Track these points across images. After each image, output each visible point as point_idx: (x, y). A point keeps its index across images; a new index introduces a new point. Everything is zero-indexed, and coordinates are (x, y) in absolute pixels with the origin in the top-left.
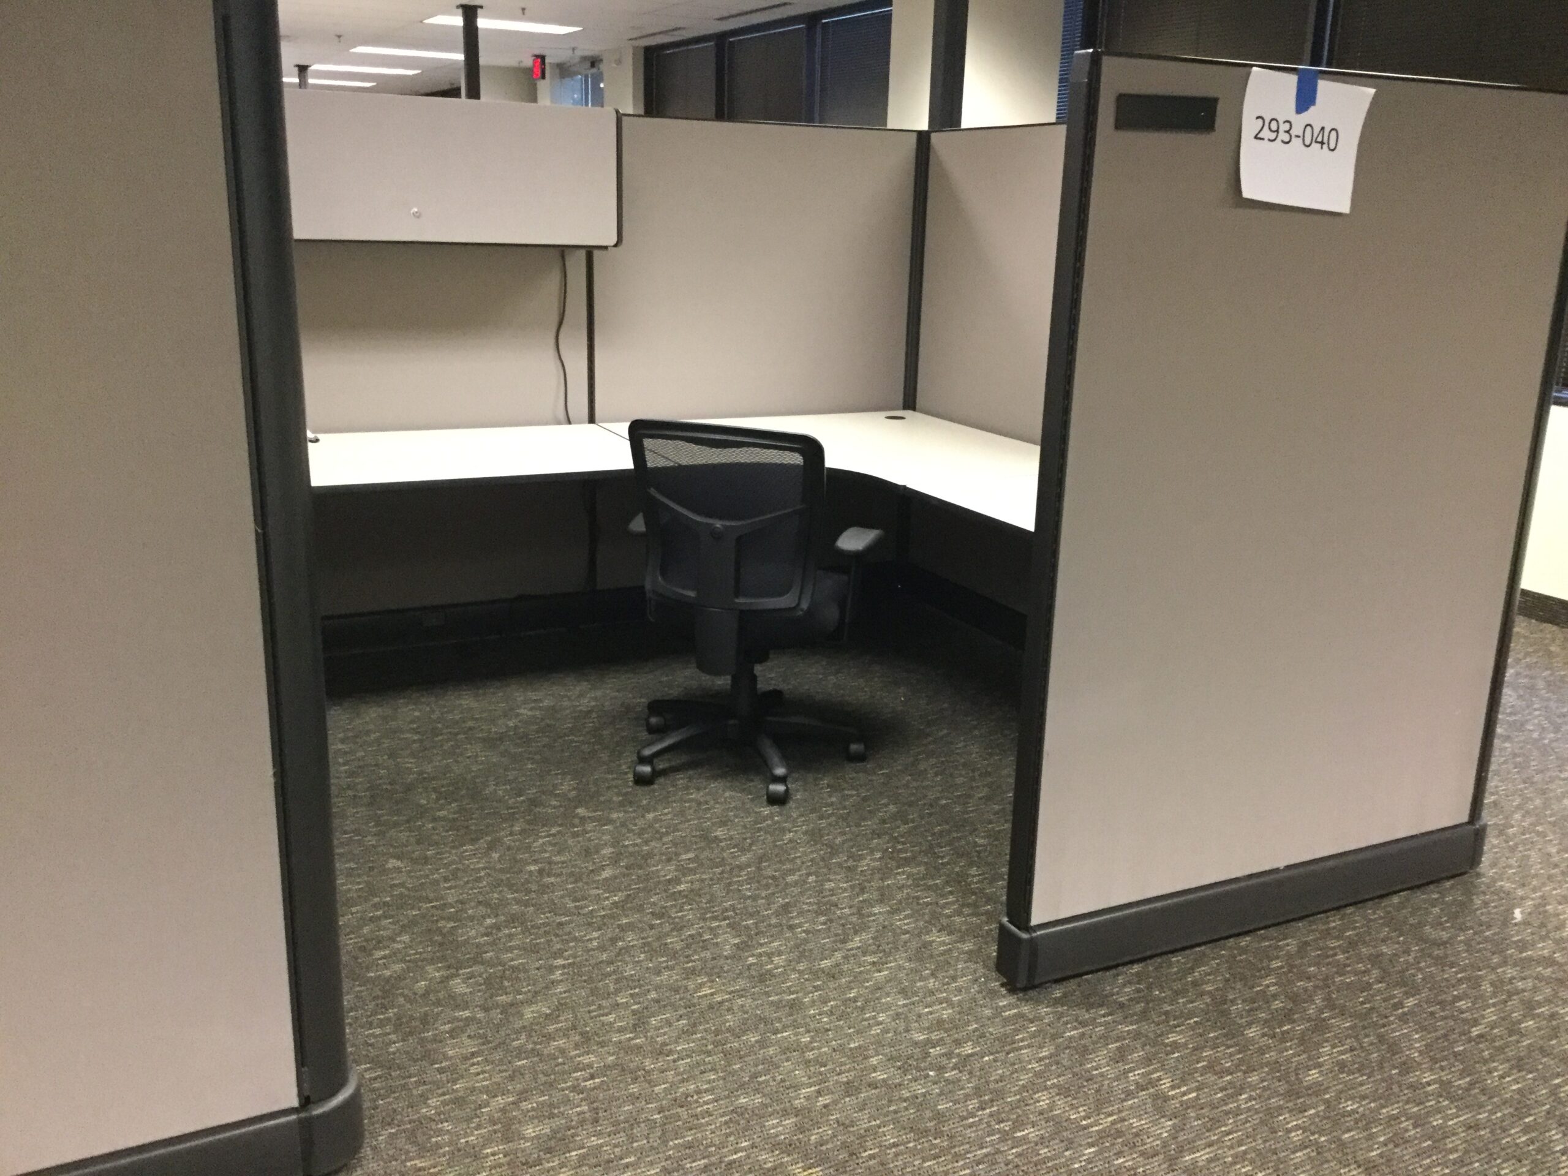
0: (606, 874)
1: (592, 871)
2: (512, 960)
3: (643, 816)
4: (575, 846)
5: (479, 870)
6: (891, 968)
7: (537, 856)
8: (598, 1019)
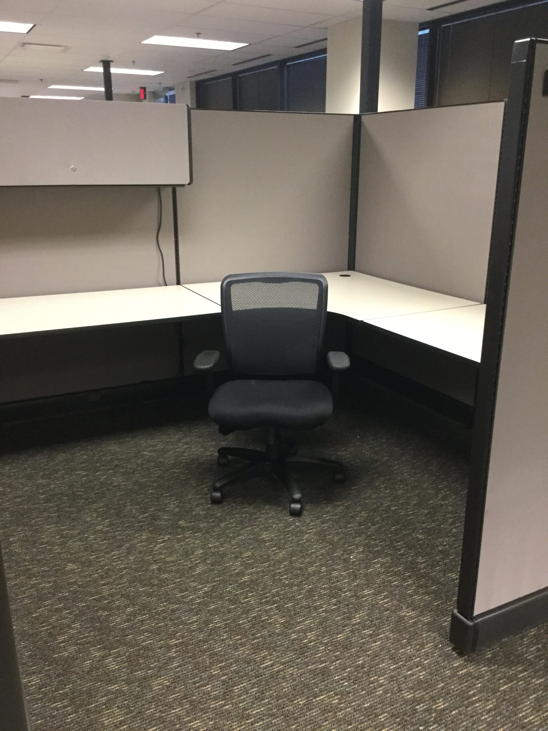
0: (198, 571)
1: (190, 568)
2: (144, 641)
3: (219, 525)
4: (179, 549)
5: (121, 570)
6: (381, 639)
7: (157, 557)
8: (200, 689)
